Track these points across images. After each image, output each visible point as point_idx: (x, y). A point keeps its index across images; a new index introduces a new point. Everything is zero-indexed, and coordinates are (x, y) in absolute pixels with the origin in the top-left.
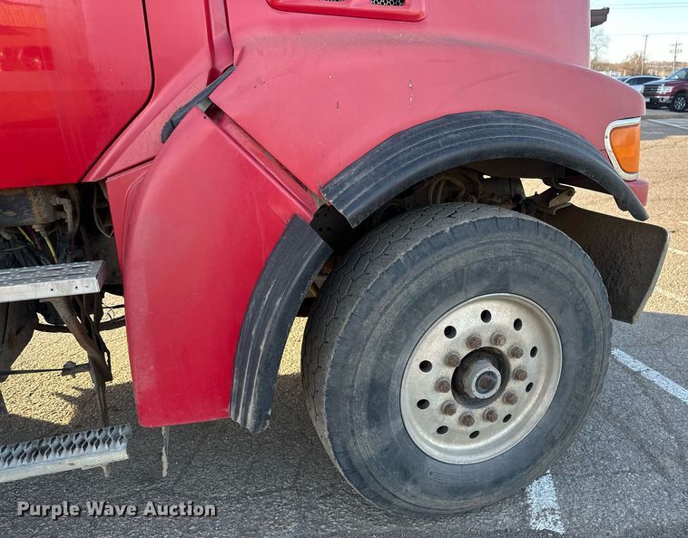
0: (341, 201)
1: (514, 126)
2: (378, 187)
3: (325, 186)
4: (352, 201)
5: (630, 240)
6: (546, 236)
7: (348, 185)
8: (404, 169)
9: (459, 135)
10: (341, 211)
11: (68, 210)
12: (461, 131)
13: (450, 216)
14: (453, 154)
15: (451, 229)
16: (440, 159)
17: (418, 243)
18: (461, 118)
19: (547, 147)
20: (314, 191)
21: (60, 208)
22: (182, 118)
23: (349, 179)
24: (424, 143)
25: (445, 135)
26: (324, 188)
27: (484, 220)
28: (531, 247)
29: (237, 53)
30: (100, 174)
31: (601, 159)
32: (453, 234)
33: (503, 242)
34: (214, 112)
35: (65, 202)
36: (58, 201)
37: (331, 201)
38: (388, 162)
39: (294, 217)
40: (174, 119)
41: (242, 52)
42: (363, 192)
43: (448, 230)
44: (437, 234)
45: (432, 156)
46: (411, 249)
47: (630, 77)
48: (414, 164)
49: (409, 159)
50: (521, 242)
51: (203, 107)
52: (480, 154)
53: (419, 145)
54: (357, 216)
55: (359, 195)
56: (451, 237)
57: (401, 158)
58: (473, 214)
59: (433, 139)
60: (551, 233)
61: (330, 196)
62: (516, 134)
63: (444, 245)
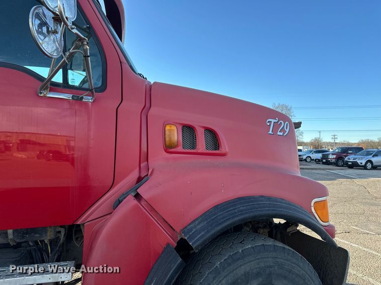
0: (191, 238)
1: (270, 204)
2: (208, 232)
3: (183, 229)
4: (196, 239)
5: (329, 252)
6: (288, 254)
7: (194, 230)
8: (220, 224)
9: (245, 208)
10: (191, 244)
11: (63, 234)
12: (246, 206)
13: (241, 242)
14: (242, 217)
15: (242, 251)
16: (237, 219)
17: (226, 258)
18: (245, 199)
19: (285, 213)
20: (178, 231)
21: (60, 232)
22: (125, 198)
23: (195, 227)
24: (229, 211)
25: (239, 207)
26: (183, 231)
27: (258, 246)
28: (282, 260)
29: (150, 171)
30: (82, 221)
31: (311, 218)
32: (243, 254)
33: (268, 258)
34: (138, 197)
35: (63, 230)
36: (59, 229)
37: (186, 238)
38: (213, 220)
39: (168, 244)
40: (120, 199)
41: (153, 170)
42: (201, 234)
43: (240, 251)
44: (235, 253)
45: (233, 217)
46: (223, 261)
47: (315, 150)
48: (225, 221)
49: (223, 218)
50: (277, 258)
51: (134, 194)
52: (255, 217)
53: (227, 212)
54: (198, 246)
55: (199, 236)
56: (242, 255)
57: (219, 218)
58: (252, 242)
59: (233, 209)
60: (291, 252)
61: (185, 235)
62: (270, 207)
63: (239, 259)
